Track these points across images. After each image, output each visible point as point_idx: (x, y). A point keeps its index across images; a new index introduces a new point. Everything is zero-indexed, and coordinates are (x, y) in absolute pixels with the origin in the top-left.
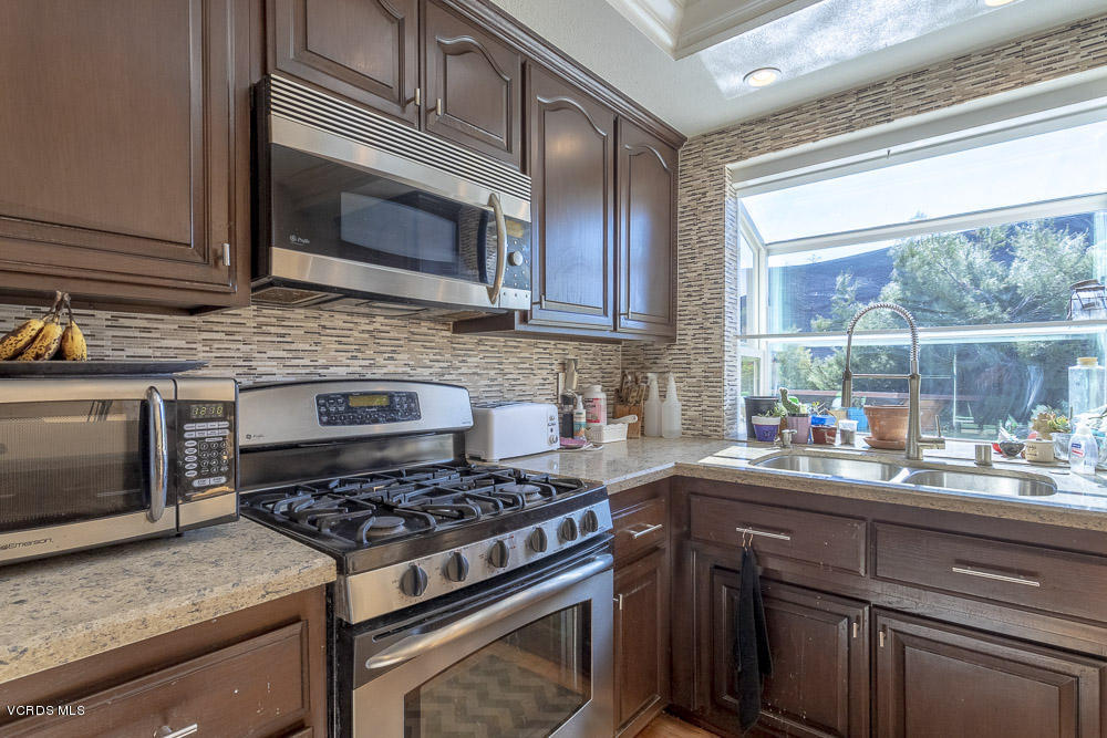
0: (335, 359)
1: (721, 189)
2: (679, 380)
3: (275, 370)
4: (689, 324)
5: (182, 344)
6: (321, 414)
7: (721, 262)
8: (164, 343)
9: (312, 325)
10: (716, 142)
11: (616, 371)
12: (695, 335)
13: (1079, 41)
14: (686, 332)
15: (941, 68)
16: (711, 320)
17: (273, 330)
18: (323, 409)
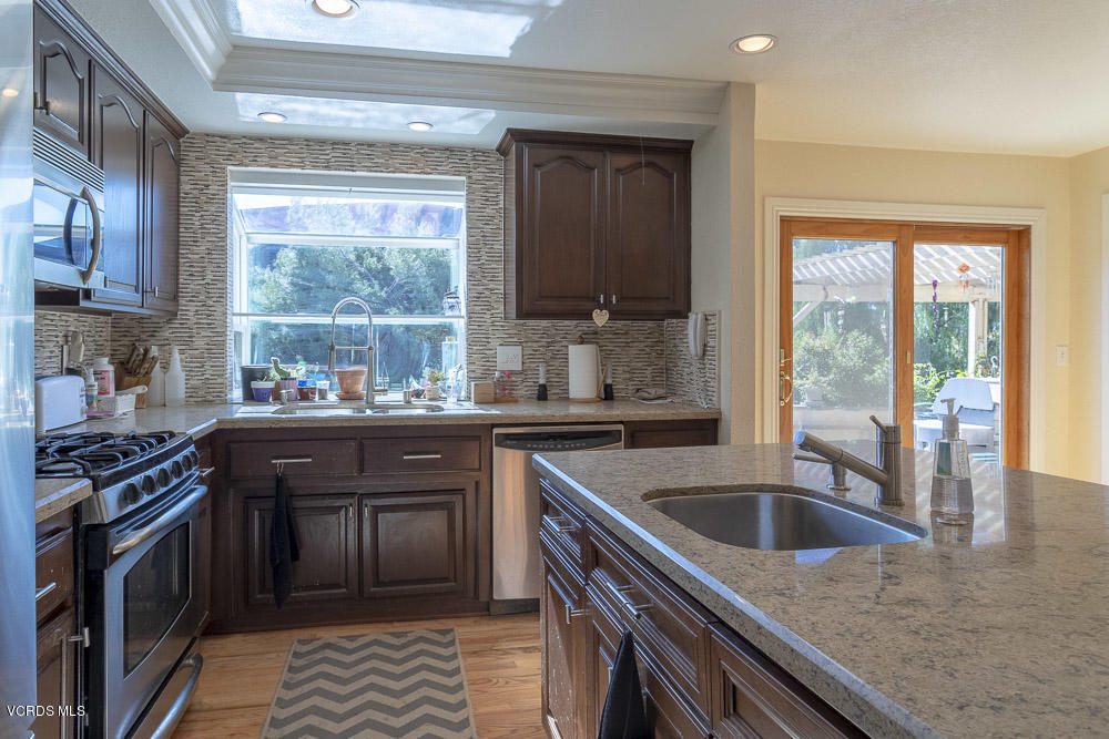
1: (223, 185)
2: (182, 352)
4: (190, 301)
7: (223, 250)
10: (219, 144)
11: (106, 344)
12: (197, 311)
14: (189, 309)
15: (383, 147)
16: (215, 299)
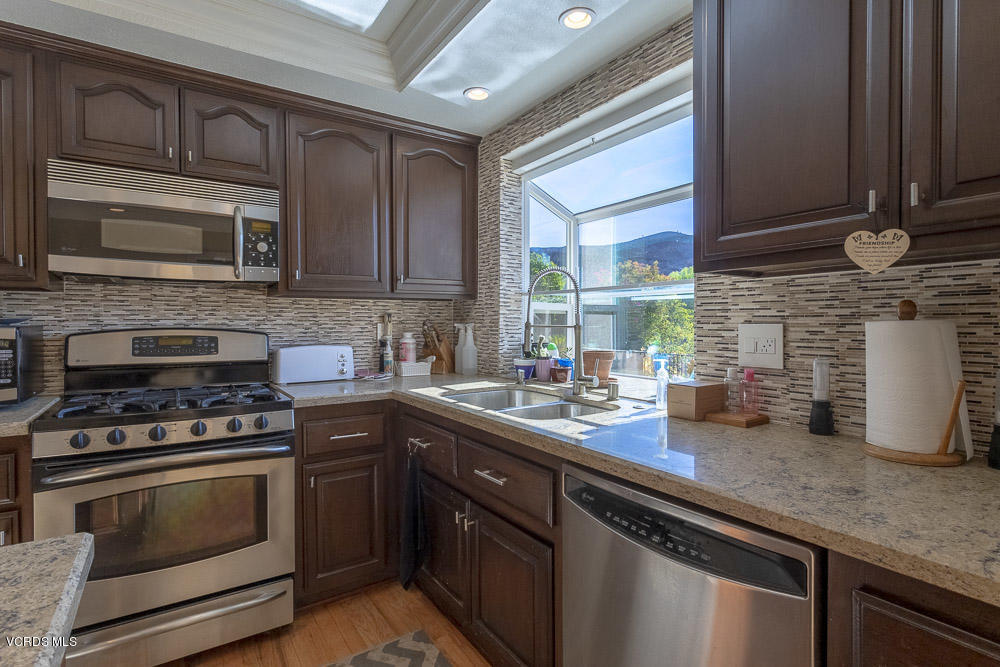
0: (164, 315)
1: (498, 176)
3: (116, 322)
4: (484, 285)
5: (52, 307)
6: (134, 349)
7: (498, 235)
8: (39, 307)
9: (147, 294)
10: (496, 139)
11: (448, 322)
12: (486, 293)
13: (672, 42)
16: (494, 281)
17: (115, 298)
18: (137, 346)
